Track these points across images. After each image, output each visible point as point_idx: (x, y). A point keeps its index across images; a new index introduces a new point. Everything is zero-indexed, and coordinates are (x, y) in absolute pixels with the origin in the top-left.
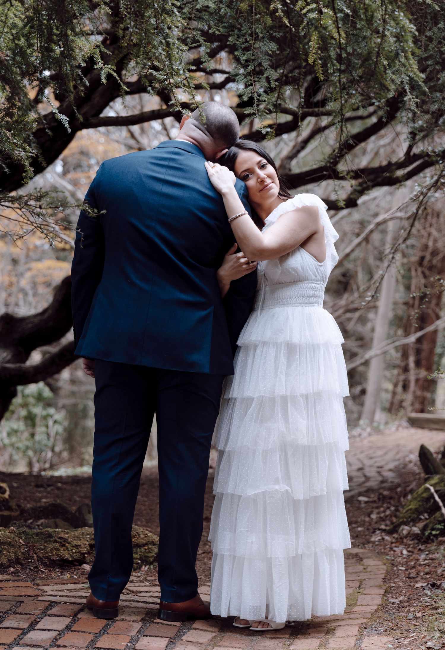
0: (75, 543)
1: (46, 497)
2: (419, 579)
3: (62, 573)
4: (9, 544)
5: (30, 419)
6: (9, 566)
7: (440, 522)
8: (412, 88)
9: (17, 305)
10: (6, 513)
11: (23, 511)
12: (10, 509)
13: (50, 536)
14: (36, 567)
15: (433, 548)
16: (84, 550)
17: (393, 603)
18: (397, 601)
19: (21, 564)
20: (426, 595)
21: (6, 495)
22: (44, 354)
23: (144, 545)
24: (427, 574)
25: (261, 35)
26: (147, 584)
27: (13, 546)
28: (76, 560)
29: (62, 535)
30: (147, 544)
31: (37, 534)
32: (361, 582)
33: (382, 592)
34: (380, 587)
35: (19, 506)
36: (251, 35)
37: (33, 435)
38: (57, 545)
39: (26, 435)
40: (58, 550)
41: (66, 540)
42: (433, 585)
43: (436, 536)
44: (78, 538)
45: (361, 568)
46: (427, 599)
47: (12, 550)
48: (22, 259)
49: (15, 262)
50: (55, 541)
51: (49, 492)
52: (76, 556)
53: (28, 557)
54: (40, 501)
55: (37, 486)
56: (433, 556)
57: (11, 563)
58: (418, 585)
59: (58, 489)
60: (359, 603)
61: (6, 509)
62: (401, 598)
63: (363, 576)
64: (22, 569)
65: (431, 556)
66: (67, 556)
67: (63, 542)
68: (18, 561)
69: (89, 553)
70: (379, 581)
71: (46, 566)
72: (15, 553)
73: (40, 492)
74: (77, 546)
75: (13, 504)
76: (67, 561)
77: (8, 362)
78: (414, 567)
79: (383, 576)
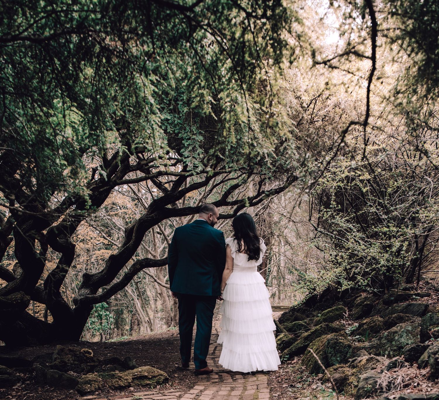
0: (125, 378)
1: (110, 353)
2: (283, 383)
3: (120, 392)
4: (95, 381)
5: (100, 317)
6: (96, 391)
7: (287, 354)
8: (268, 156)
9: (90, 269)
10: (92, 364)
11: (100, 361)
12: (94, 361)
13: (113, 375)
14: (108, 391)
15: (285, 366)
16: (130, 381)
17: (275, 396)
18: (276, 395)
19: (101, 390)
20: (288, 391)
21: (92, 355)
22: (103, 289)
23: (157, 376)
24: (286, 380)
25: (195, 132)
26: (161, 395)
27: (97, 382)
28: (127, 386)
29: (119, 375)
30: (158, 376)
31: (107, 375)
32: (257, 386)
33: (269, 391)
34: (267, 388)
35: (98, 359)
36: (191, 132)
37: (101, 323)
38: (117, 379)
39: (98, 324)
40: (118, 382)
41: (121, 377)
42: (292, 386)
43: (285, 361)
44: (127, 375)
45: (256, 378)
46: (290, 393)
47: (96, 383)
48: (91, 250)
49: (88, 250)
50: (116, 378)
51: (110, 351)
52: (126, 384)
53: (104, 386)
54: (107, 355)
55: (105, 348)
56: (287, 370)
57: (96, 390)
58: (284, 386)
59: (115, 349)
60: (260, 397)
61: (92, 362)
62: (278, 393)
63: (258, 383)
64: (102, 392)
65: (285, 370)
66: (122, 384)
67: (120, 378)
68: (99, 388)
69: (132, 382)
70: (266, 385)
71: (113, 390)
72: (98, 385)
73: (107, 351)
74: (126, 379)
75: (95, 359)
76: (122, 386)
77: (88, 294)
78: (279, 377)
79: (267, 382)
